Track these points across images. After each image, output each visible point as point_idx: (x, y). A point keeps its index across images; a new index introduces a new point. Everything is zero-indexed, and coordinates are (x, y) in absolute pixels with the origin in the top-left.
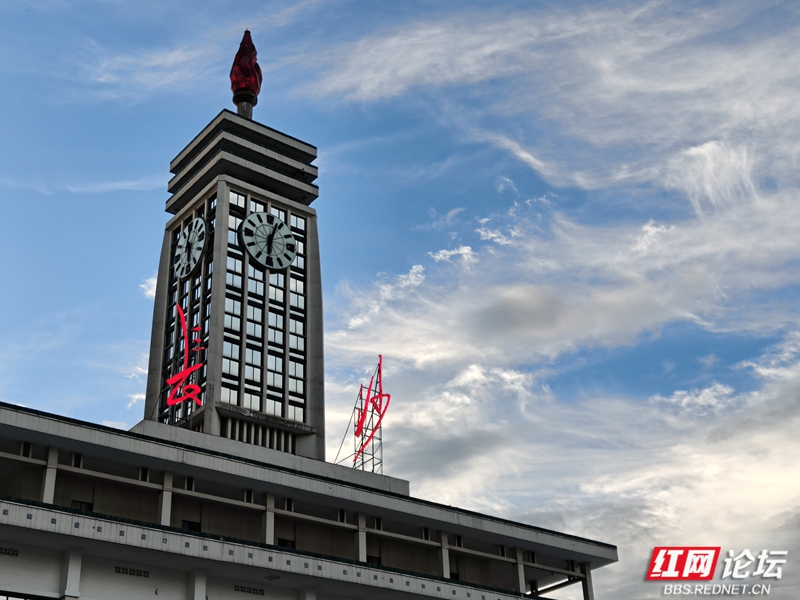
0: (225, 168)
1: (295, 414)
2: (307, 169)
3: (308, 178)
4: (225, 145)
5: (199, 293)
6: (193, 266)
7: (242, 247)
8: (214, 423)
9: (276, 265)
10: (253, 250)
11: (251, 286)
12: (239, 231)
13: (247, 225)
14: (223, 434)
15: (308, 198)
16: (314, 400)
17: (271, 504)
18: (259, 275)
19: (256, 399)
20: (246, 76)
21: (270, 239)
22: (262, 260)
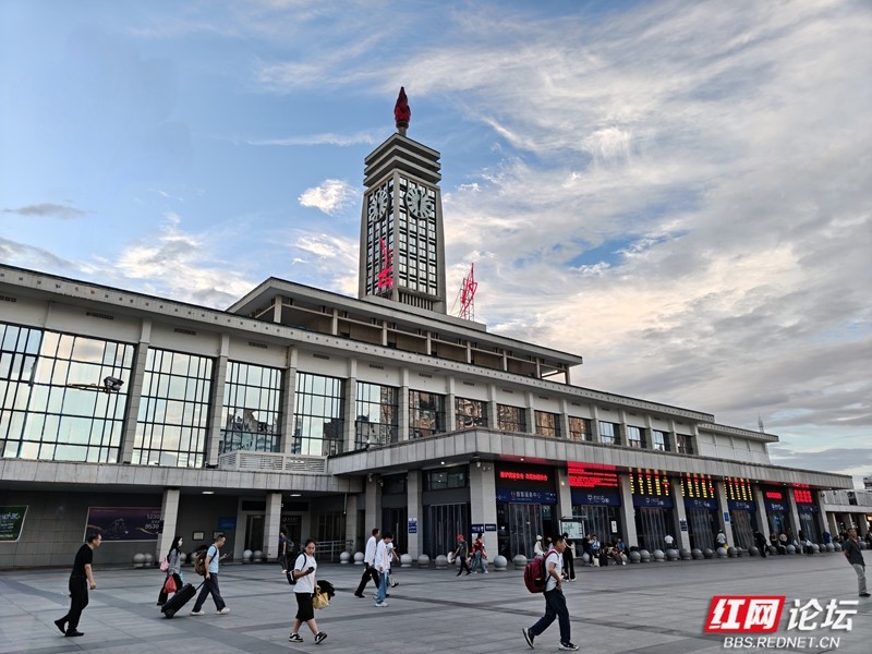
0: (397, 165)
1: (432, 291)
2: (436, 165)
3: (435, 169)
4: (397, 153)
5: (385, 230)
6: (381, 216)
7: (406, 207)
8: (396, 295)
9: (422, 217)
10: (411, 209)
11: (411, 228)
12: (404, 198)
13: (408, 195)
14: (400, 301)
15: (435, 180)
16: (440, 283)
17: (429, 336)
18: (414, 221)
19: (415, 284)
20: (402, 111)
21: (419, 203)
22: (416, 214)
